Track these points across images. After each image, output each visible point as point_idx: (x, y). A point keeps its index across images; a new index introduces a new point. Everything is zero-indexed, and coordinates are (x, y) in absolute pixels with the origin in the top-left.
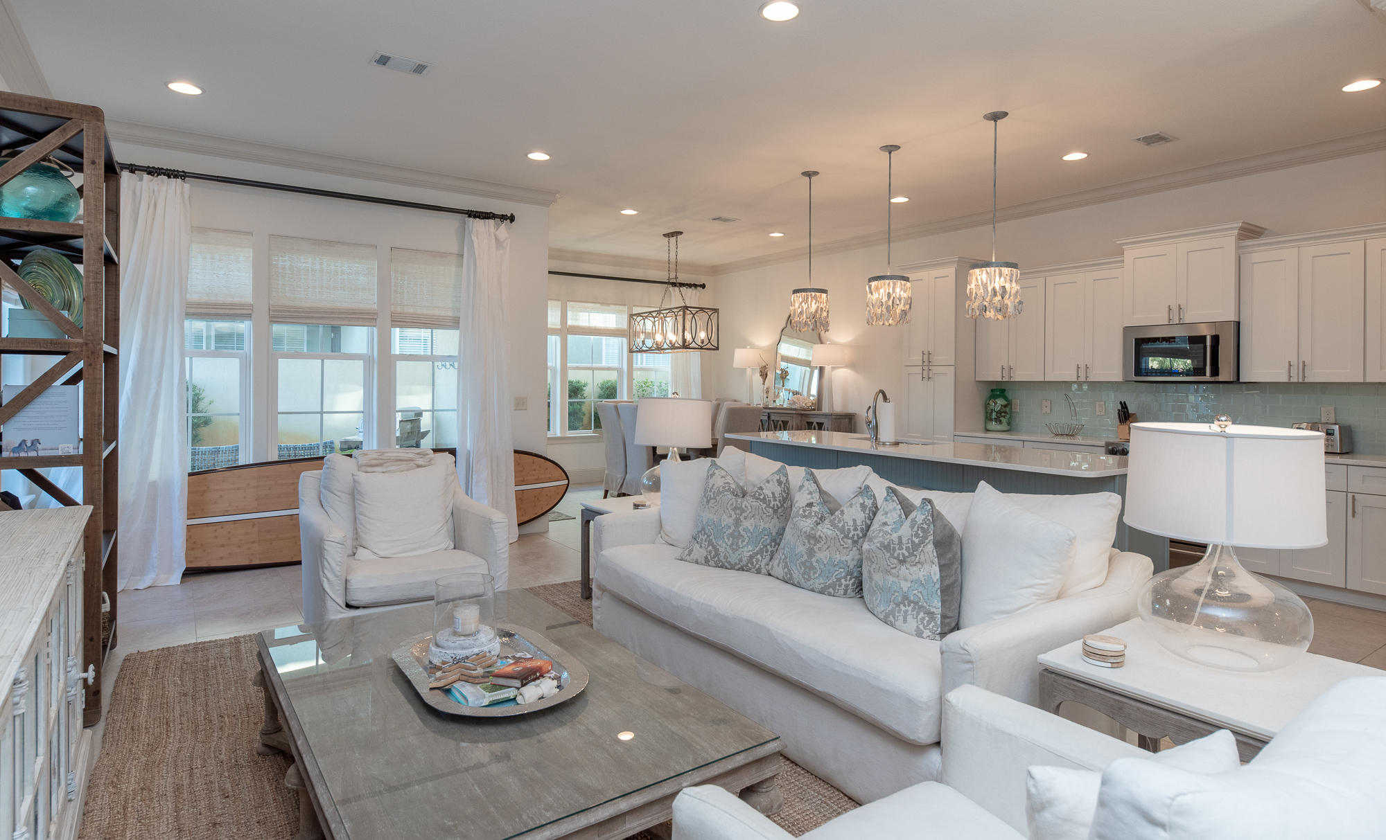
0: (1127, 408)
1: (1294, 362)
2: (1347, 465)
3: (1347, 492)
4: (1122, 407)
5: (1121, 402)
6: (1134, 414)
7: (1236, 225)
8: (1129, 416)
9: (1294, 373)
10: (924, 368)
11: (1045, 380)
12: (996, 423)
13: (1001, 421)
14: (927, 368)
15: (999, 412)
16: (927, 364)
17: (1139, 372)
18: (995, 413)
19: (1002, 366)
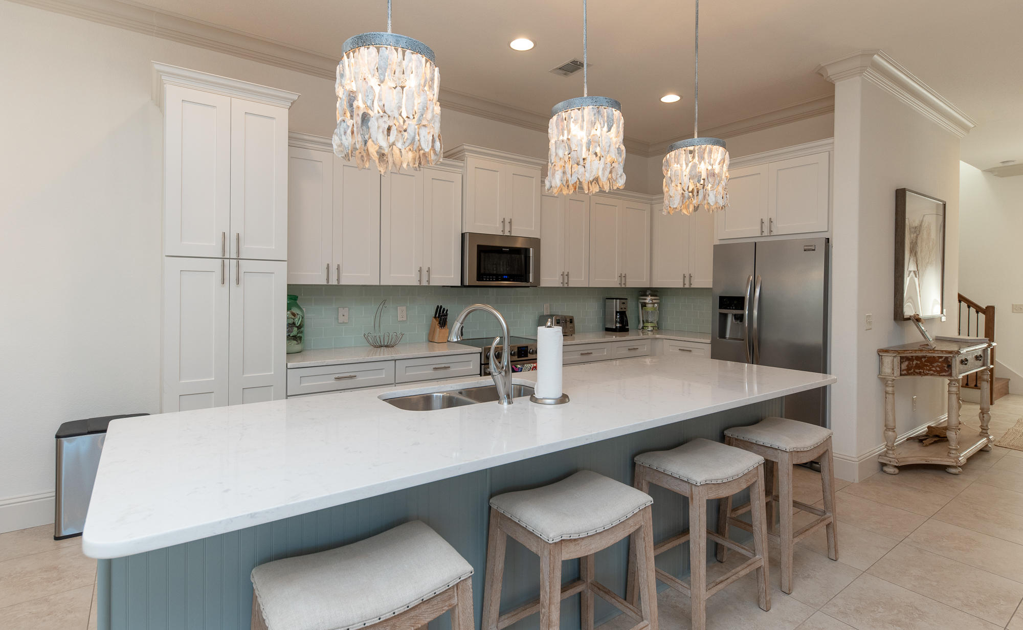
7: (544, 163)
10: (227, 261)
11: (381, 284)
12: (295, 342)
13: (300, 338)
14: (234, 262)
15: (299, 327)
16: (234, 255)
17: (480, 277)
18: (295, 329)
19: (328, 265)
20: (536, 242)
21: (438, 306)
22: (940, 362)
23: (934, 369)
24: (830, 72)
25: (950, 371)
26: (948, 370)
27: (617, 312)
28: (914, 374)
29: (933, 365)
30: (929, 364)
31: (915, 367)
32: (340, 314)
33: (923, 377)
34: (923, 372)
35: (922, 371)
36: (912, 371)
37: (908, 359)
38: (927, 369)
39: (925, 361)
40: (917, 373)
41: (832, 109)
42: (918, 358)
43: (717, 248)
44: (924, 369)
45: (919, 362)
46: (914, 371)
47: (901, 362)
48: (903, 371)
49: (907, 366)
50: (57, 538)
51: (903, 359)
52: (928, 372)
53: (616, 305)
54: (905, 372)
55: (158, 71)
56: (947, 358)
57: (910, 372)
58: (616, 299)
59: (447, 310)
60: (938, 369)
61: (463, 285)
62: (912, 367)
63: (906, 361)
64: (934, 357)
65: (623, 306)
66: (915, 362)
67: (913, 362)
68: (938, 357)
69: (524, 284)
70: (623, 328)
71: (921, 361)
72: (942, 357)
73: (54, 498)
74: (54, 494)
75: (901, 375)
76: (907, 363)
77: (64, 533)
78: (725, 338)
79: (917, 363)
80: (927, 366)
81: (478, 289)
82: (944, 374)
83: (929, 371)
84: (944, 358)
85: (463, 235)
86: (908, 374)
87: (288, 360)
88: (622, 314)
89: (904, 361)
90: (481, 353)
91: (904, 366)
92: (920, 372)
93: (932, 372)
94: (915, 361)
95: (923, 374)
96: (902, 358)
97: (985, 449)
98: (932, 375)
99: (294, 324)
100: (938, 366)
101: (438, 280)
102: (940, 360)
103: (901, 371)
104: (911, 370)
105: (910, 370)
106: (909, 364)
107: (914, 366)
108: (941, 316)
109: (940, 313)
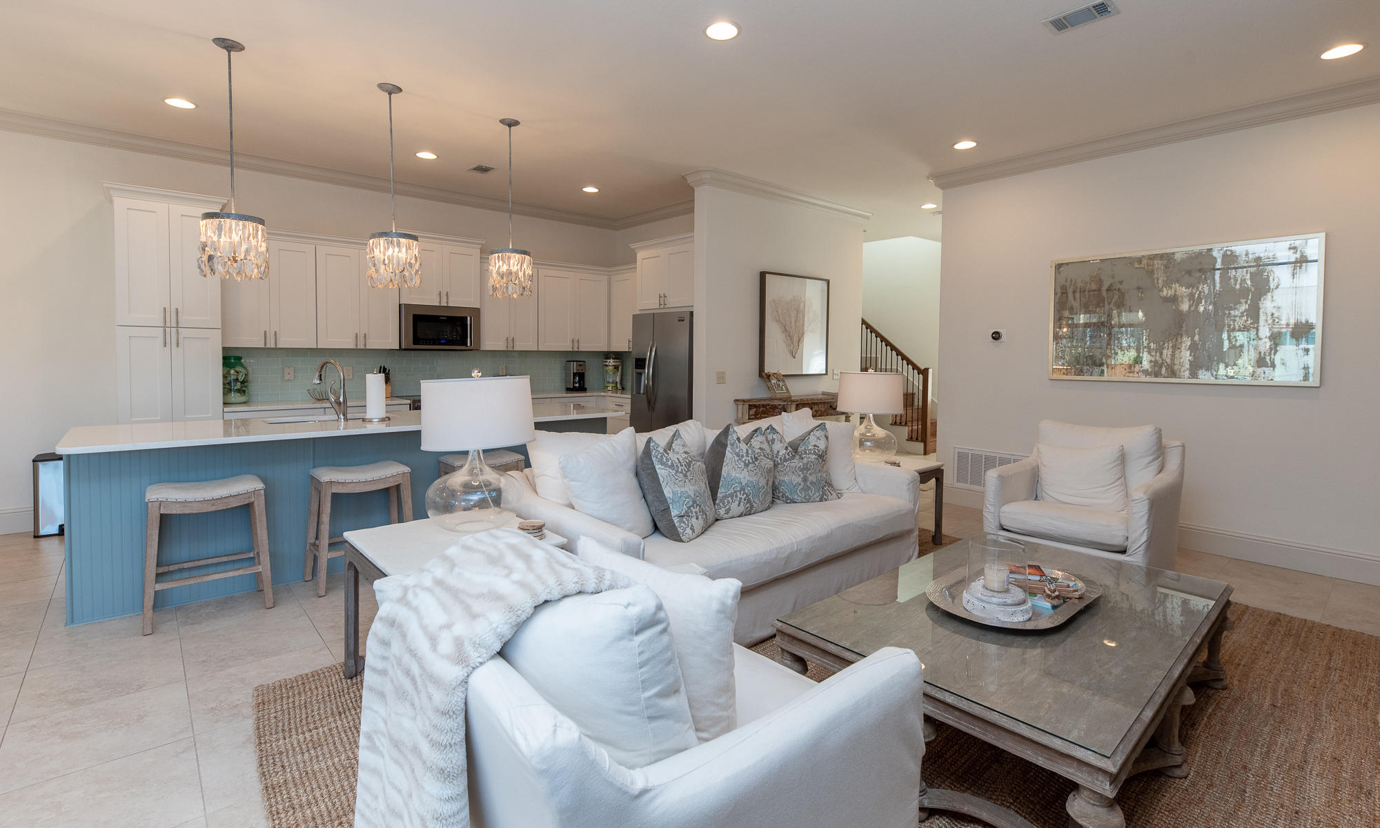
7: (482, 242)
10: (168, 330)
11: (318, 347)
12: (239, 394)
13: (244, 391)
14: (174, 330)
15: (243, 382)
16: (174, 324)
17: (416, 341)
18: (239, 384)
19: (265, 332)
20: (476, 312)
21: (381, 367)
22: (780, 409)
24: (690, 180)
27: (575, 375)
29: (775, 410)
30: (772, 410)
32: (286, 374)
36: (759, 416)
37: (755, 406)
39: (769, 408)
40: (762, 417)
41: (692, 210)
42: (764, 406)
43: (635, 317)
44: (768, 415)
47: (750, 409)
48: (751, 416)
49: (755, 412)
50: (35, 537)
51: (751, 407)
53: (574, 367)
54: (753, 417)
55: (107, 188)
56: (784, 405)
57: (757, 416)
58: (574, 361)
59: (389, 370)
61: (400, 348)
64: (775, 405)
65: (580, 368)
66: (761, 409)
67: (759, 409)
69: (464, 348)
70: (582, 389)
71: (766, 409)
72: (780, 405)
73: (33, 512)
74: (33, 509)
75: (749, 419)
76: (755, 410)
77: (42, 532)
78: (640, 393)
80: (769, 412)
81: (413, 352)
85: (400, 305)
86: (755, 418)
87: (224, 407)
88: (581, 376)
90: (410, 405)
91: (752, 412)
92: (765, 417)
96: (749, 405)
99: (237, 379)
101: (374, 344)
102: (780, 407)
103: (749, 416)
104: (759, 413)
106: (757, 410)
108: (826, 374)
109: (824, 372)
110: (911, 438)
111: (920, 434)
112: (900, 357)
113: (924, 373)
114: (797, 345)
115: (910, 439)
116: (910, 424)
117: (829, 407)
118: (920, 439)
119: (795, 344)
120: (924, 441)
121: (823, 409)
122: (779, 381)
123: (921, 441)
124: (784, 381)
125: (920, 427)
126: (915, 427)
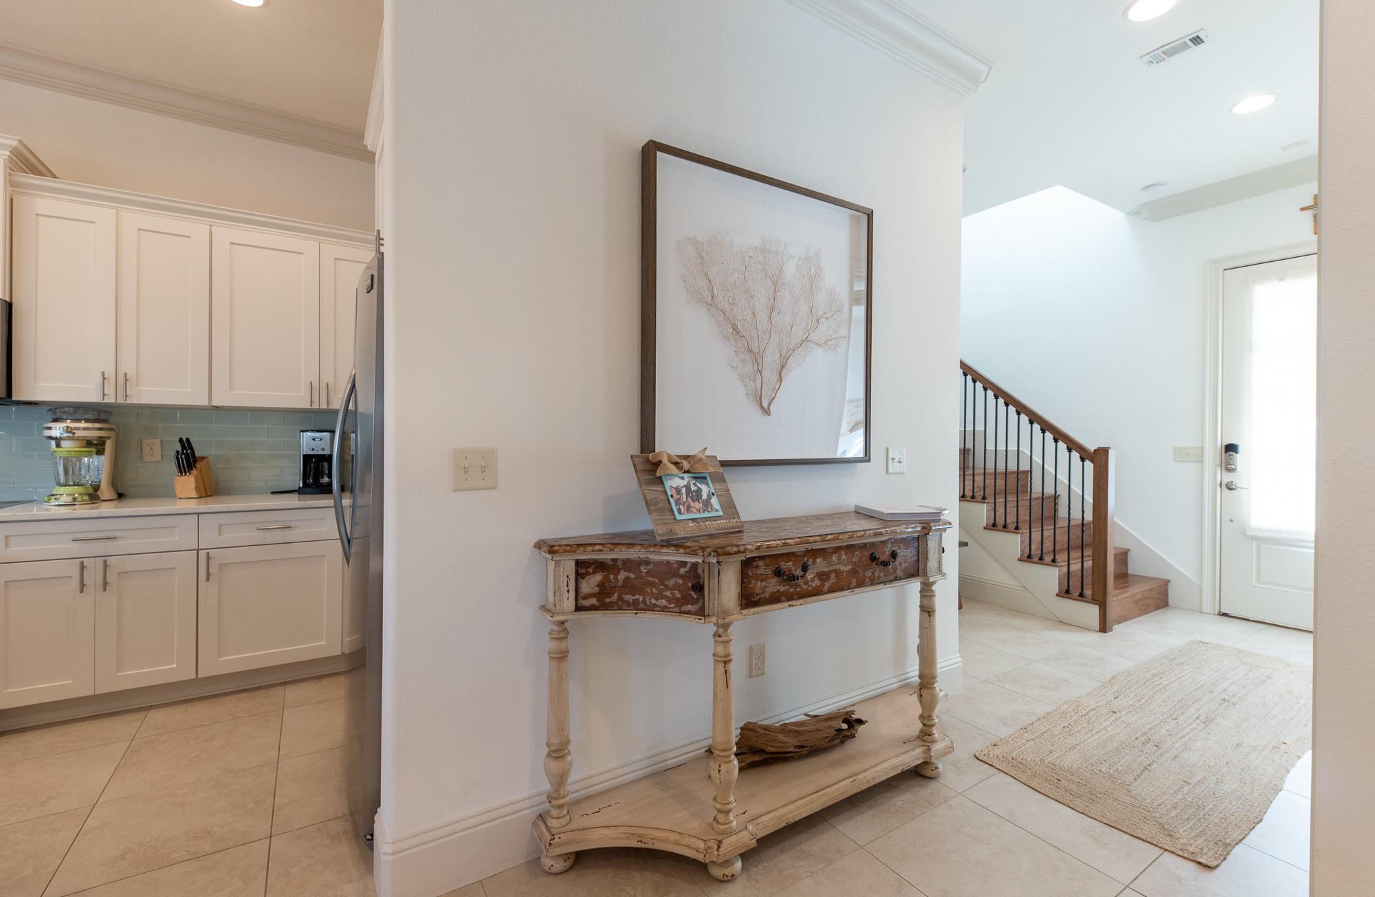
0: (191, 448)
1: (110, 372)
2: (198, 514)
3: (198, 550)
4: (183, 447)
5: (181, 440)
6: (203, 458)
8: (196, 460)
9: (110, 390)
22: (681, 577)
23: (668, 593)
25: (701, 600)
26: (698, 599)
28: (619, 606)
29: (666, 583)
30: (657, 581)
31: (622, 587)
33: (641, 615)
34: (644, 602)
35: (641, 598)
36: (615, 597)
37: (601, 566)
38: (652, 594)
39: (648, 572)
40: (628, 603)
44: (644, 593)
45: (632, 576)
46: (620, 599)
47: (579, 576)
48: (585, 598)
49: (601, 585)
51: (582, 569)
52: (653, 601)
54: (593, 601)
56: (695, 565)
57: (608, 600)
60: (678, 595)
62: (615, 587)
63: (594, 573)
64: (668, 562)
66: (622, 575)
67: (616, 575)
68: (678, 562)
72: (684, 564)
75: (578, 608)
76: (598, 577)
79: (627, 579)
80: (652, 585)
82: (689, 607)
83: (657, 599)
84: (689, 565)
86: (602, 606)
89: (588, 574)
91: (591, 584)
92: (636, 602)
93: (664, 602)
94: (622, 571)
95: (642, 606)
96: (579, 564)
97: (923, 772)
98: (664, 609)
100: (677, 587)
102: (682, 571)
103: (576, 599)
104: (613, 594)
105: (610, 595)
106: (606, 578)
107: (621, 583)
108: (867, 458)
109: (862, 455)
110: (1067, 592)
111: (1088, 580)
112: (1037, 427)
113: (1099, 458)
114: (775, 377)
115: (1065, 592)
116: (1061, 557)
117: (866, 560)
118: (1088, 592)
119: (769, 374)
120: (1101, 601)
121: (845, 568)
122: (702, 479)
123: (1094, 601)
124: (722, 480)
125: (1088, 564)
126: (1075, 567)
